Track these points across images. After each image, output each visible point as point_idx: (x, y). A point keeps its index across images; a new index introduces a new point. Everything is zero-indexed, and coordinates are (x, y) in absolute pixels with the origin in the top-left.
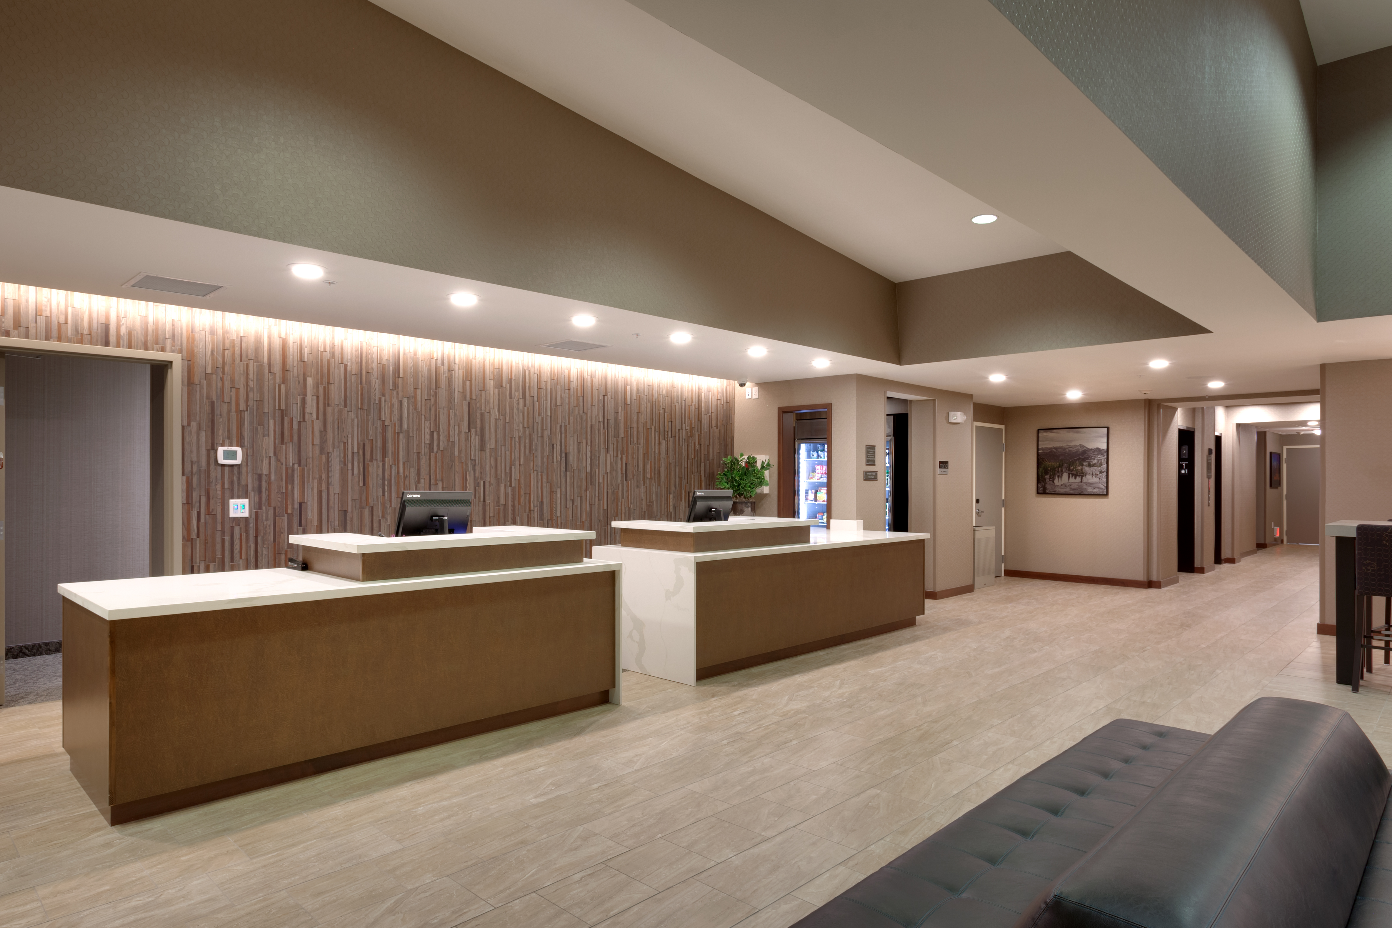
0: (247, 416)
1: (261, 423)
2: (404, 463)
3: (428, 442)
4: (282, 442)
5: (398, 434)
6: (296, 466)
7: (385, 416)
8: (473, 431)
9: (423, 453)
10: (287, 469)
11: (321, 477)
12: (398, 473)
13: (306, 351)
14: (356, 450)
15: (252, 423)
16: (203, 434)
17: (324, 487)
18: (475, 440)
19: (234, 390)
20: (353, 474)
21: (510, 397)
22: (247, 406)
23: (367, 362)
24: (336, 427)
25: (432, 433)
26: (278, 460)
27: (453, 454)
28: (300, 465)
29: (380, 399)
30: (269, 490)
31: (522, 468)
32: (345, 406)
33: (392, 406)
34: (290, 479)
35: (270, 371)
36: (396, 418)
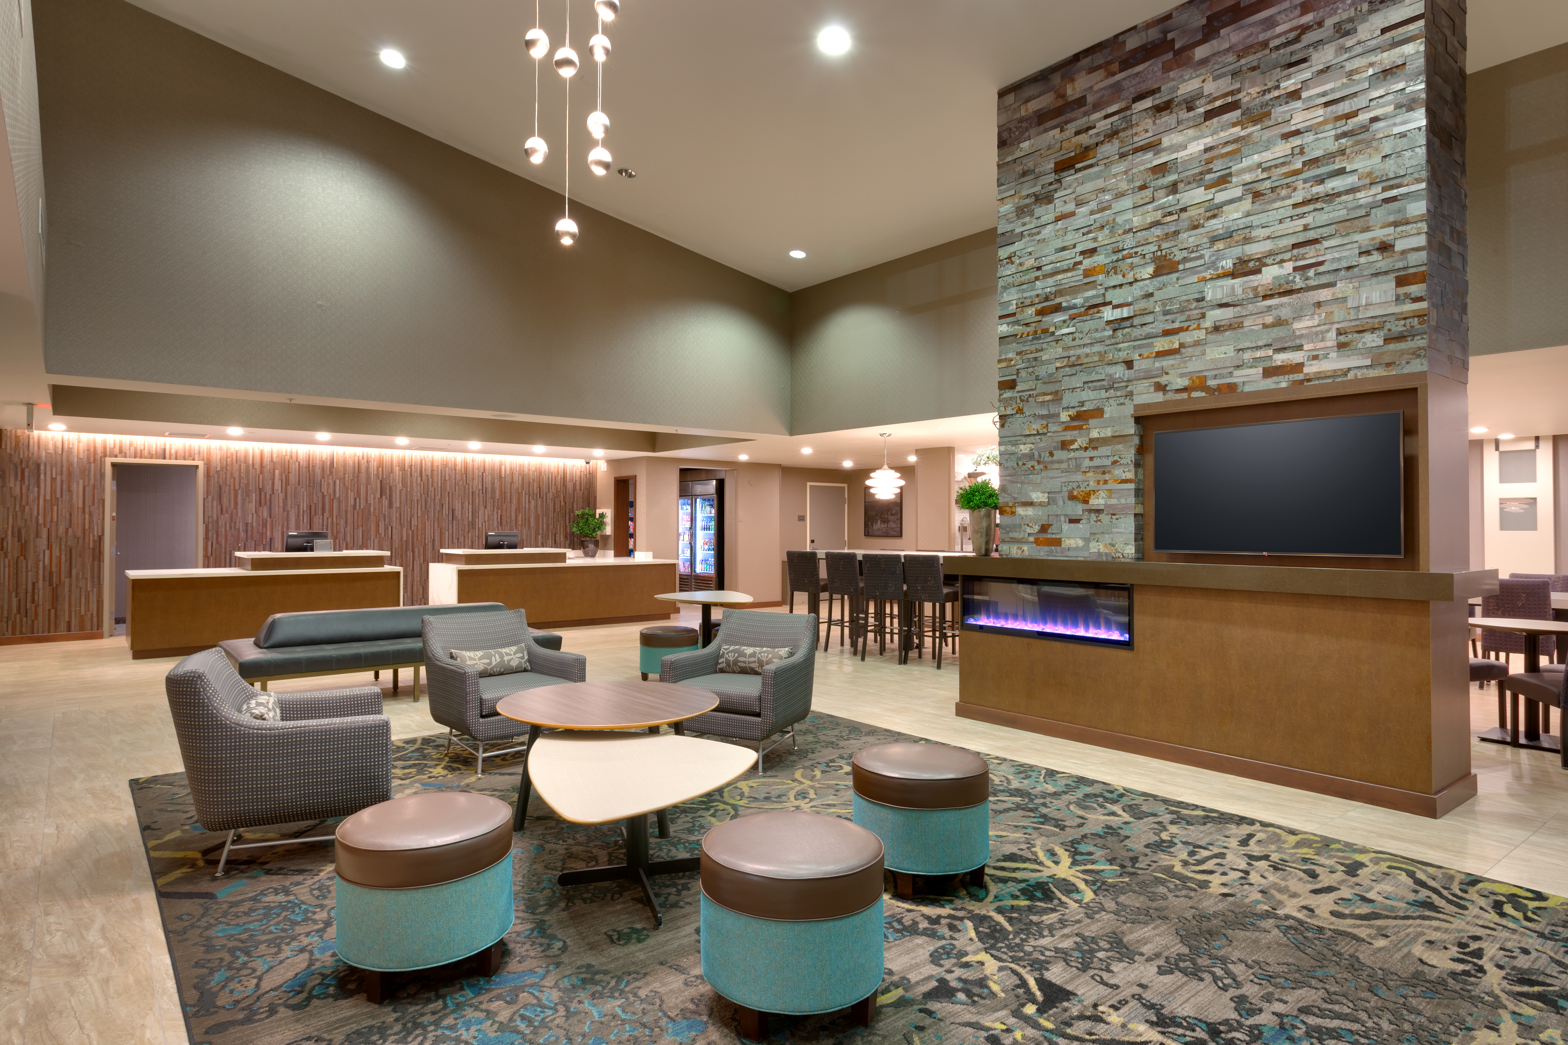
0: (240, 492)
1: (248, 495)
3: (353, 504)
5: (333, 500)
8: (384, 497)
14: (305, 509)
15: (242, 496)
18: (385, 502)
19: (232, 479)
21: (411, 476)
22: (240, 487)
24: (293, 496)
25: (355, 499)
26: (257, 515)
27: (370, 510)
29: (321, 480)
30: (252, 531)
31: (420, 519)
32: (299, 485)
35: (253, 468)
36: (331, 491)
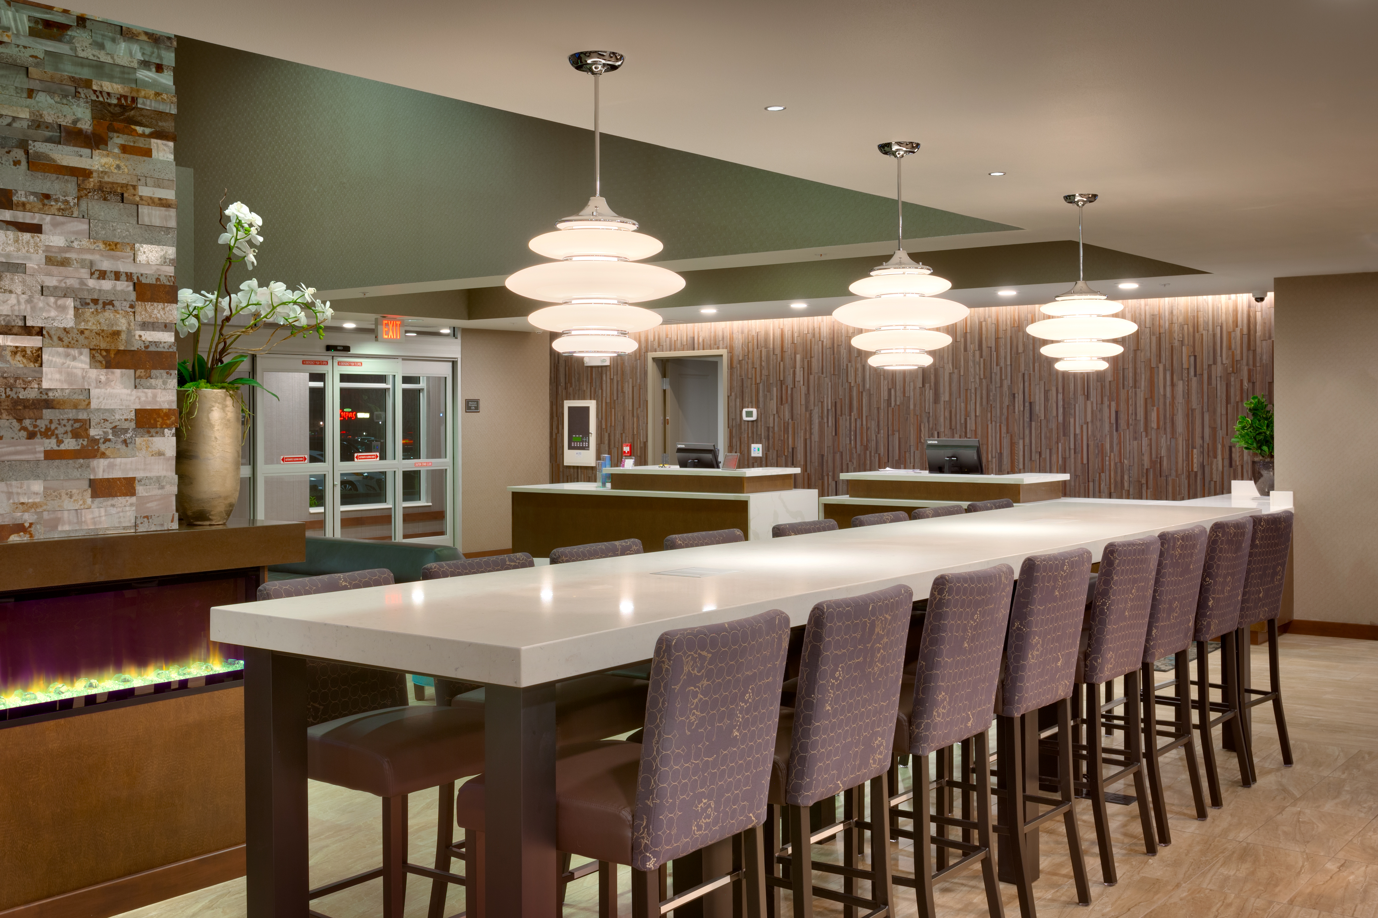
0: (761, 386)
1: (769, 391)
2: (867, 417)
3: (886, 398)
4: (782, 404)
5: (862, 392)
6: (790, 420)
7: (852, 379)
9: (882, 408)
10: (784, 423)
11: (806, 429)
12: (862, 425)
13: (796, 335)
14: (830, 408)
15: (764, 391)
16: (738, 400)
17: (808, 437)
18: (929, 394)
19: (754, 369)
20: (828, 426)
21: (965, 350)
22: (761, 379)
23: (838, 337)
24: (816, 390)
25: (890, 391)
26: (779, 417)
27: (909, 407)
28: (792, 420)
29: (847, 365)
30: (774, 438)
31: (979, 420)
32: (822, 373)
33: (856, 370)
34: (786, 430)
35: (774, 354)
36: (859, 380)
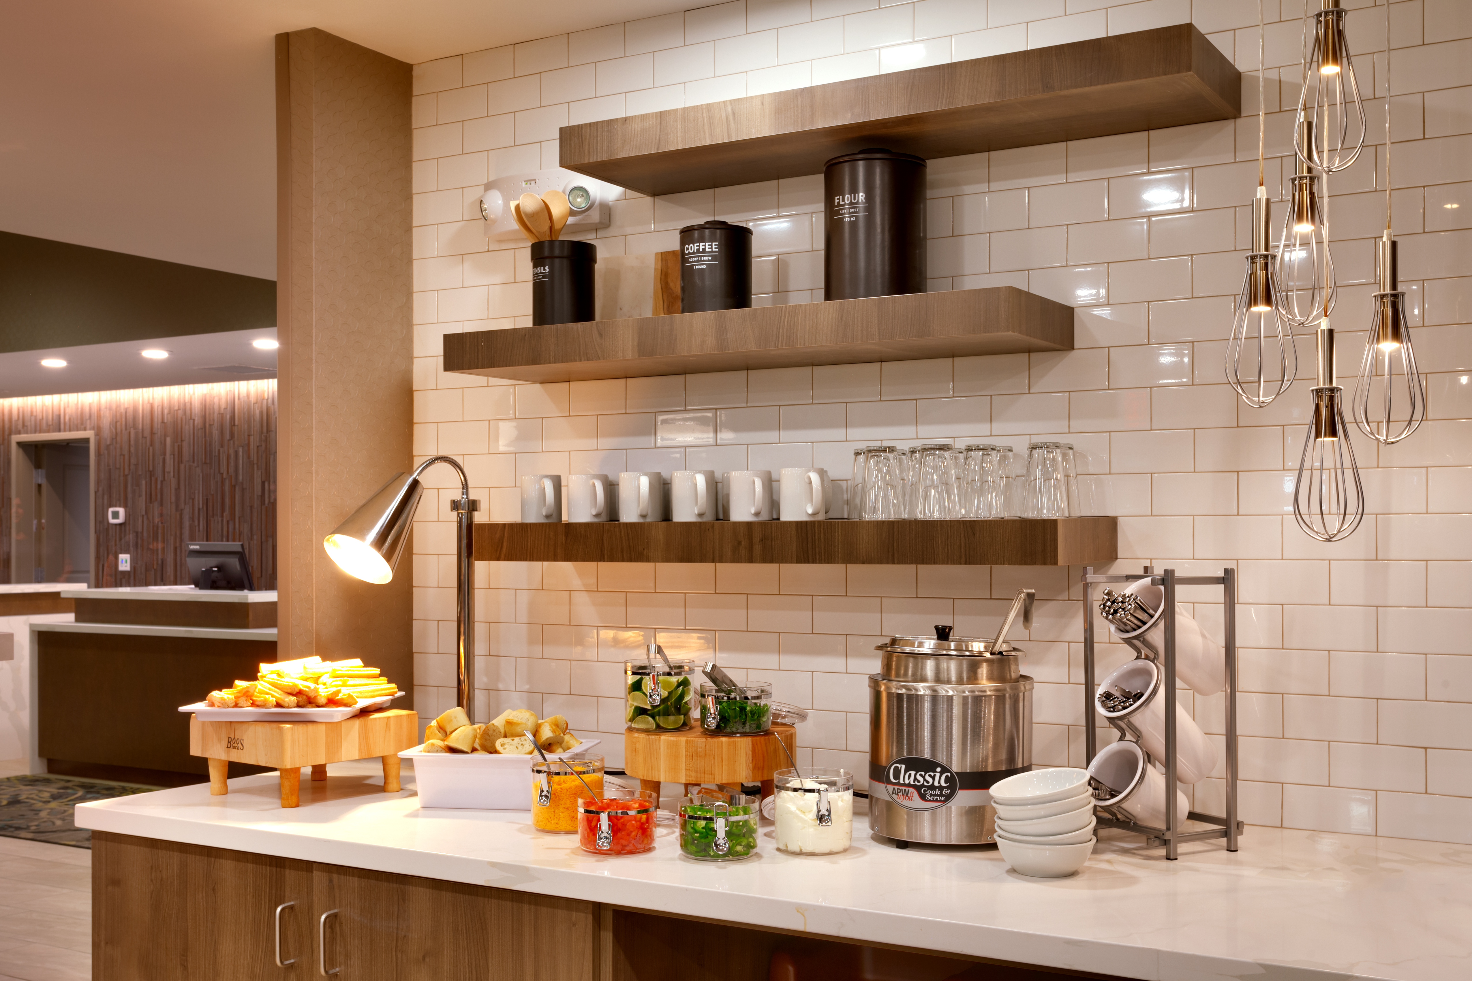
4: (151, 502)
6: (160, 524)
10: (153, 526)
11: (176, 534)
14: (201, 506)
16: (106, 497)
17: (178, 545)
19: (122, 457)
20: (199, 531)
22: (130, 470)
26: (148, 519)
32: (194, 462)
34: (155, 536)
35: (143, 437)
36: (232, 470)
